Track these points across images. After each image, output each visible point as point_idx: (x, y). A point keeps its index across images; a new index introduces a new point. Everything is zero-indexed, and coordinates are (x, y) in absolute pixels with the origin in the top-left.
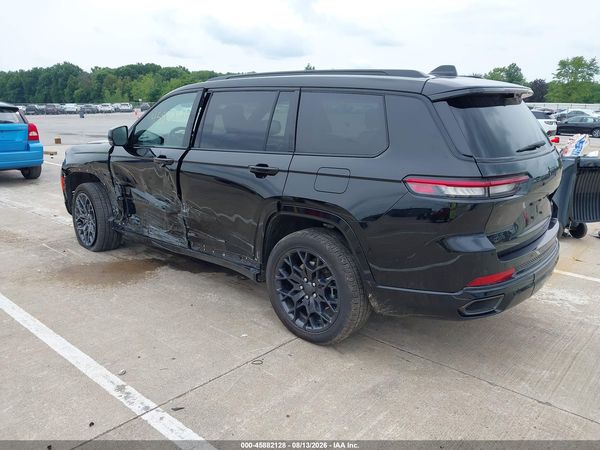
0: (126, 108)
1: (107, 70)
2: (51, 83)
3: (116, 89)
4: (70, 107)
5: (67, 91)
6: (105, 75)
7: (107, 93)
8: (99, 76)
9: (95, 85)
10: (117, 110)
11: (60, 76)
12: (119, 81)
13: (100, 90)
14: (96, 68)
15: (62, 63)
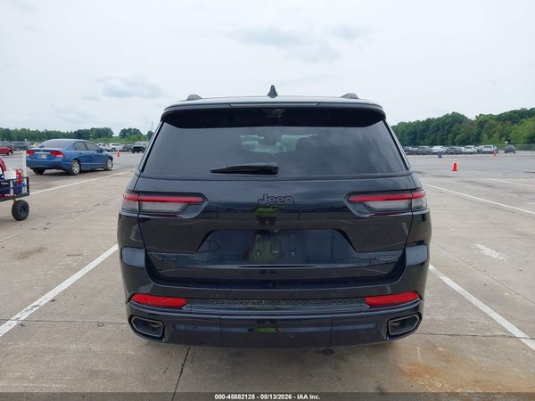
0: (489, 150)
1: (491, 117)
2: (439, 130)
3: (494, 132)
4: (437, 148)
5: (450, 135)
6: (486, 121)
7: (485, 136)
8: (481, 122)
9: (475, 131)
10: (479, 152)
11: (447, 124)
12: (499, 126)
13: (479, 134)
14: (481, 115)
15: (450, 113)
